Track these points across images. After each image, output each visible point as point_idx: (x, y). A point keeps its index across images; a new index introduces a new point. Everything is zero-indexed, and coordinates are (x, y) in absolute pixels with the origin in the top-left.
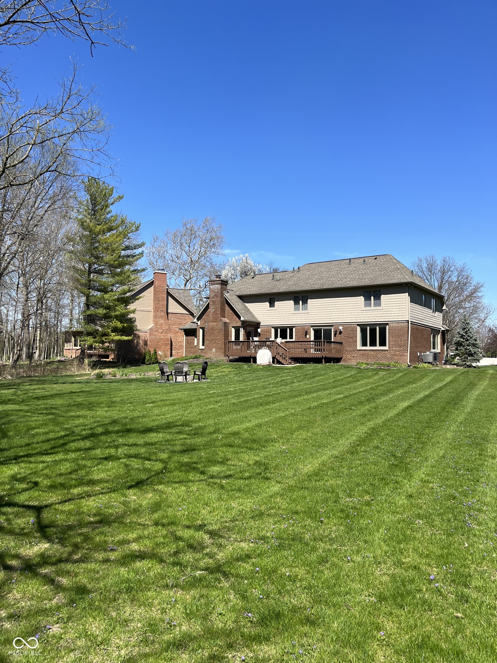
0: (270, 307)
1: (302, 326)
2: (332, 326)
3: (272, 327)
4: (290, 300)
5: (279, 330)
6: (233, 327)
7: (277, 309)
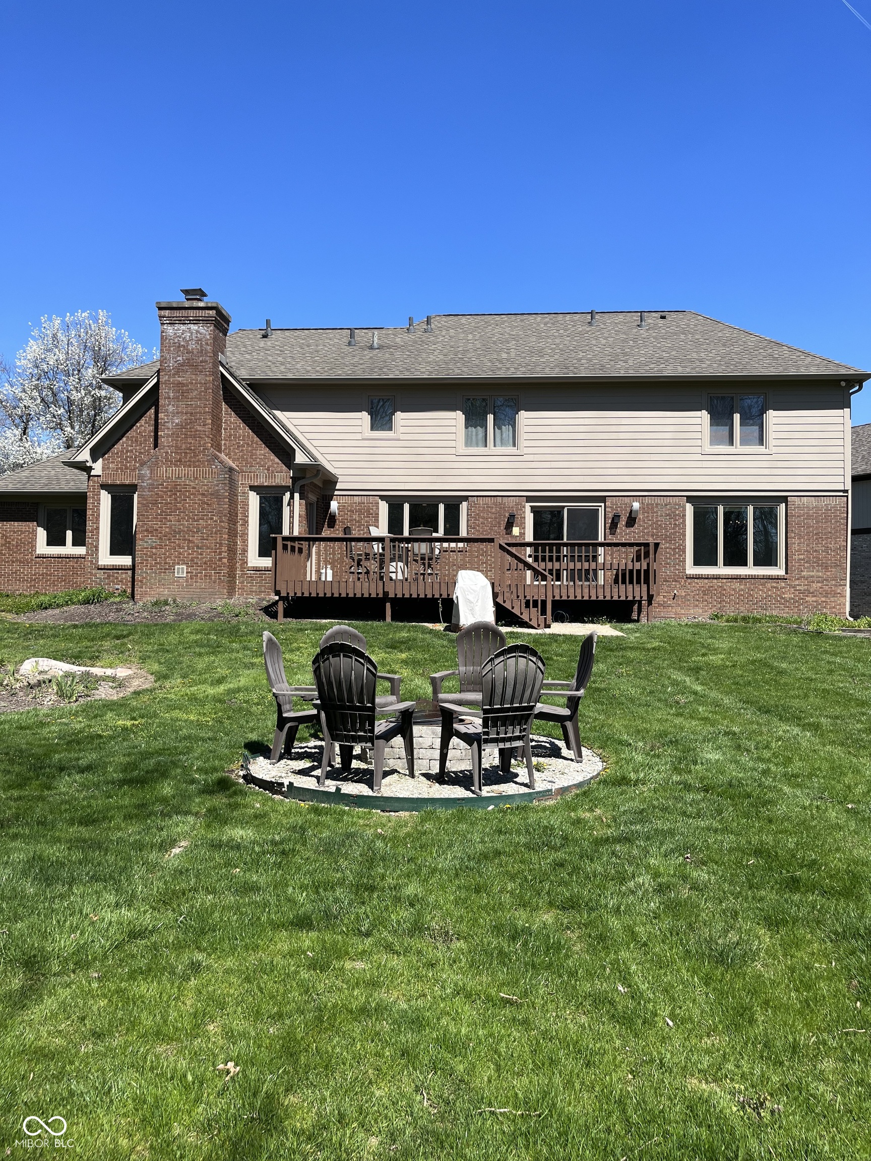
0: (373, 428)
1: (495, 498)
2: (603, 499)
3: (382, 498)
4: (453, 409)
5: (406, 507)
6: (252, 488)
7: (402, 437)
